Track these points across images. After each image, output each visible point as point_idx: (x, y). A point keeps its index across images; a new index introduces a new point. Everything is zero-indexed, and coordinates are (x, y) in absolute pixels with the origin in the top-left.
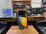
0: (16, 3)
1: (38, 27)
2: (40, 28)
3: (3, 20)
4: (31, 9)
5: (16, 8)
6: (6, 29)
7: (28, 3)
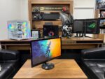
0: (37, 8)
1: (86, 63)
2: (92, 65)
3: (7, 46)
4: (71, 23)
5: (38, 20)
6: (14, 66)
7: (65, 8)
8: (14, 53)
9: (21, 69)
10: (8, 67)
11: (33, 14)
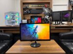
8: (8, 35)
10: (4, 45)
11: (24, 9)
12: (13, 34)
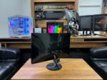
8: (14, 52)
9: (22, 69)
10: (8, 67)
11: (36, 12)
12: (21, 50)
